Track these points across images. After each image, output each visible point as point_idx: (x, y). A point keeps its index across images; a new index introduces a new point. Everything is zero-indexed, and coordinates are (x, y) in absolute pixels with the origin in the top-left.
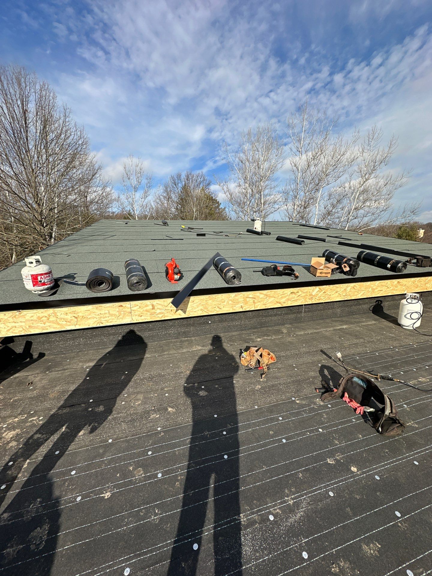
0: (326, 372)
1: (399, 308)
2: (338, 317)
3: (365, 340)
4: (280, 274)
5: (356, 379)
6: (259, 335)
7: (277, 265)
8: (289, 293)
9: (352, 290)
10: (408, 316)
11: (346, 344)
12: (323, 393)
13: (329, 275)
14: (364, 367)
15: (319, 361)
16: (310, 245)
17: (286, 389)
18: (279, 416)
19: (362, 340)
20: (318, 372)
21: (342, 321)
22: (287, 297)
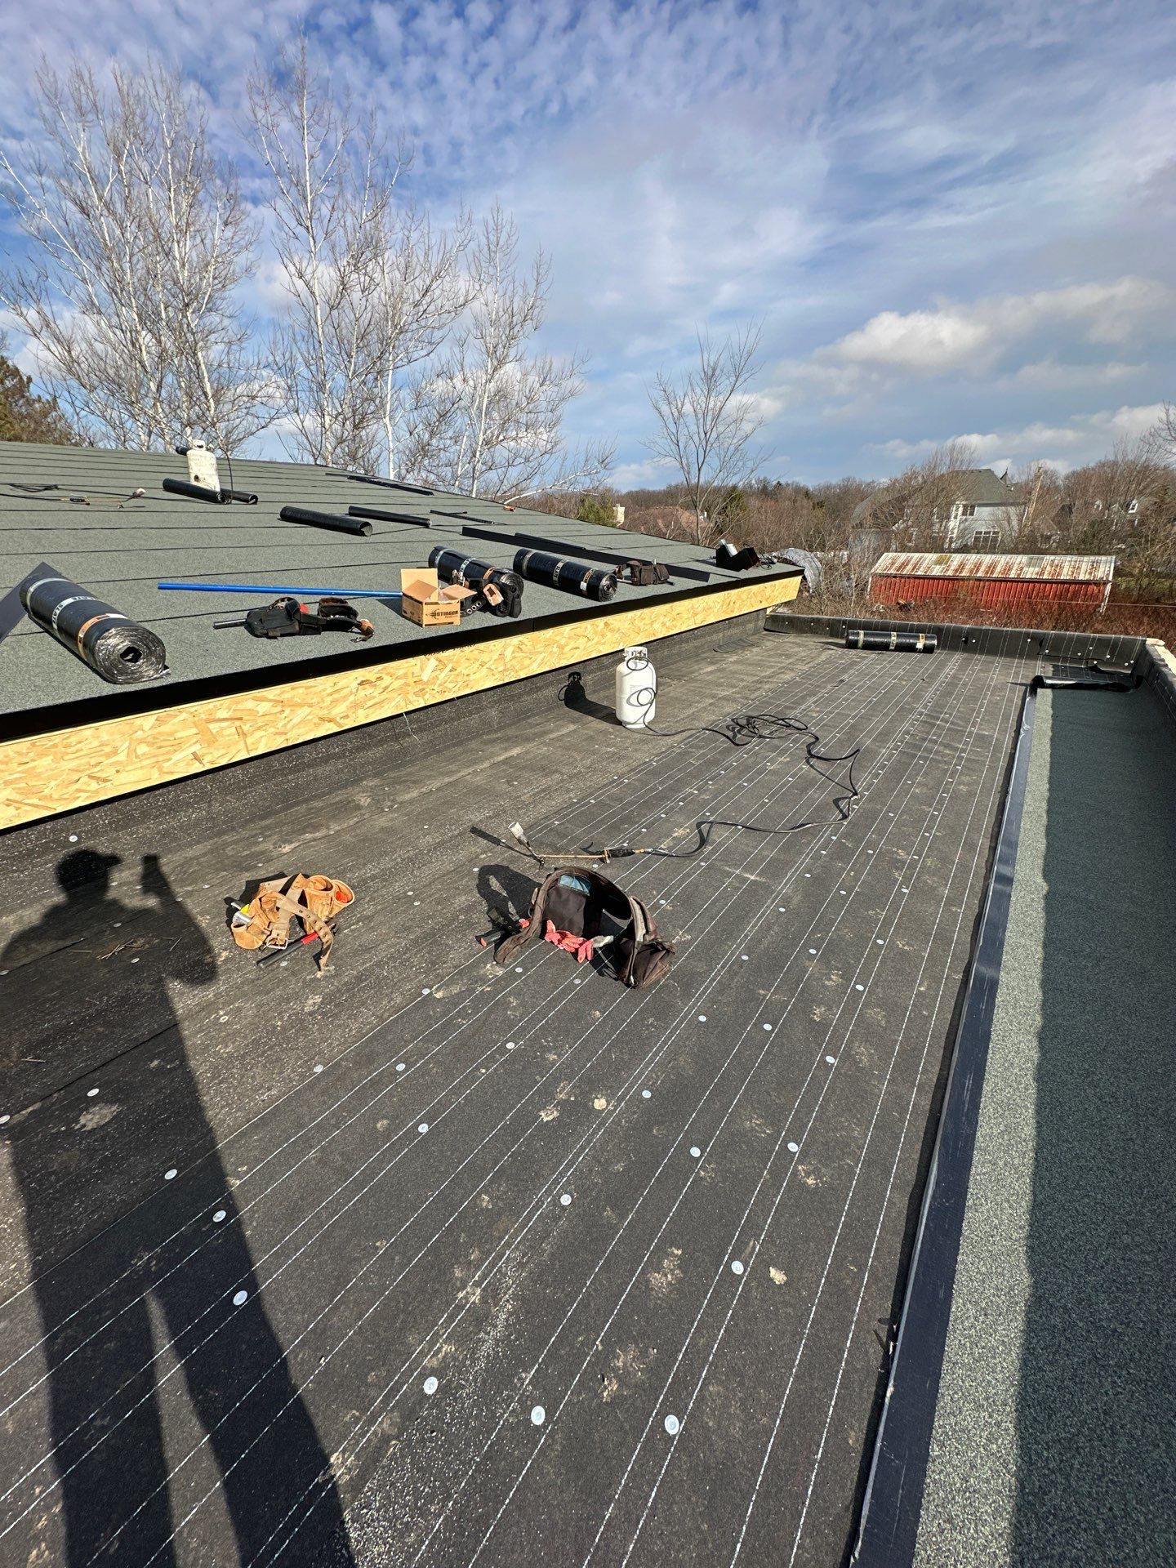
0: (494, 883)
1: (615, 684)
2: (496, 731)
3: (562, 774)
4: (314, 629)
5: (565, 881)
6: (287, 835)
7: (298, 598)
8: (354, 685)
9: (517, 654)
10: (633, 700)
11: (526, 794)
12: (498, 943)
13: (456, 620)
14: (573, 841)
15: (472, 861)
16: (388, 538)
17: (399, 974)
18: (396, 1063)
19: (557, 776)
20: (475, 891)
21: (507, 739)
22: (352, 698)
